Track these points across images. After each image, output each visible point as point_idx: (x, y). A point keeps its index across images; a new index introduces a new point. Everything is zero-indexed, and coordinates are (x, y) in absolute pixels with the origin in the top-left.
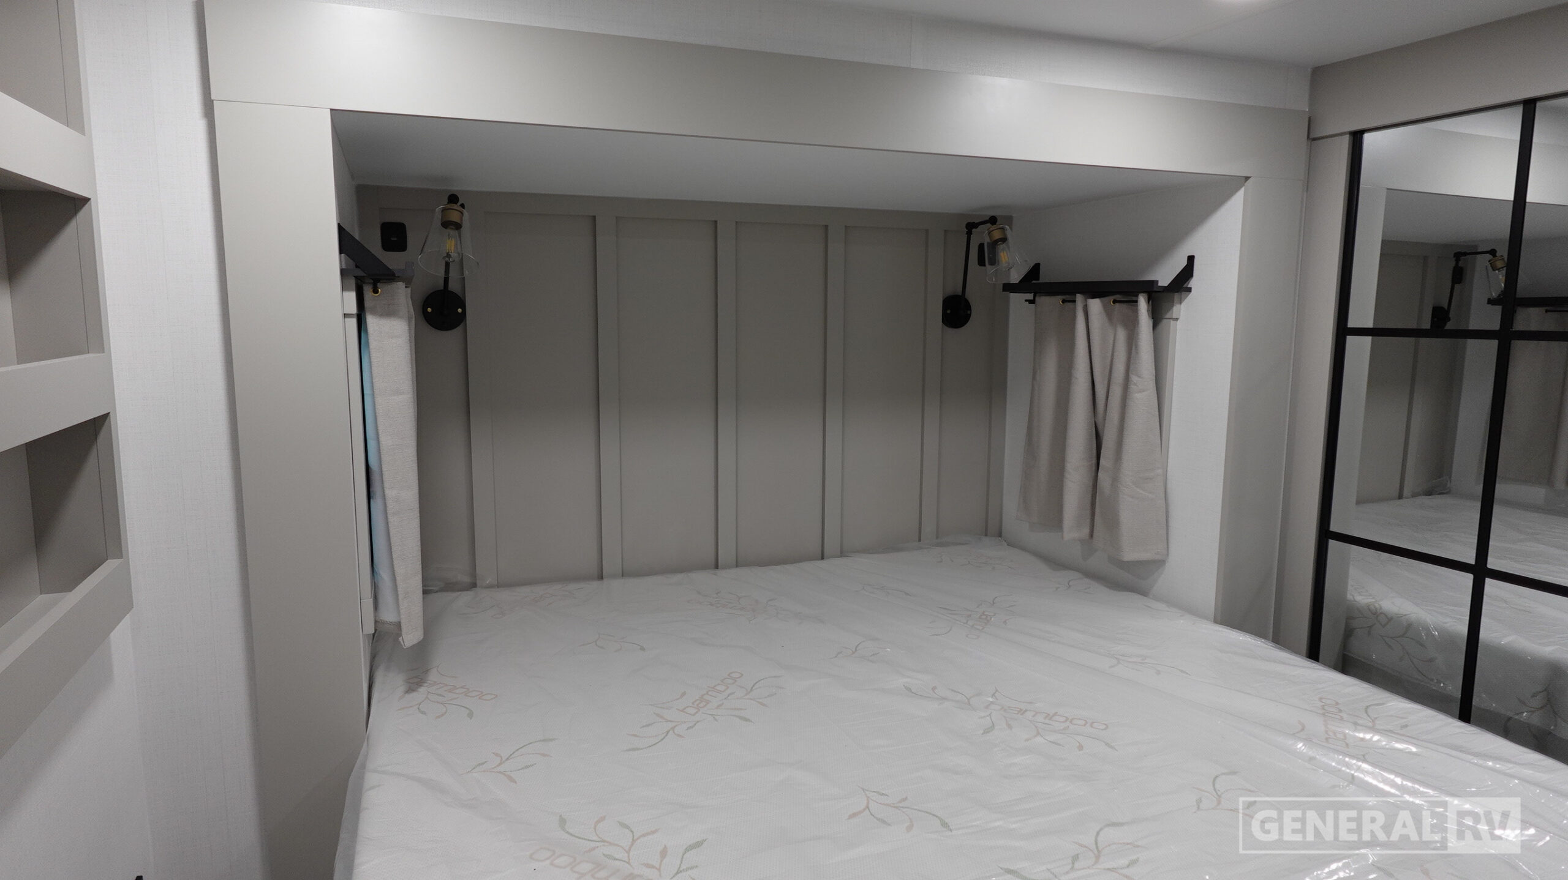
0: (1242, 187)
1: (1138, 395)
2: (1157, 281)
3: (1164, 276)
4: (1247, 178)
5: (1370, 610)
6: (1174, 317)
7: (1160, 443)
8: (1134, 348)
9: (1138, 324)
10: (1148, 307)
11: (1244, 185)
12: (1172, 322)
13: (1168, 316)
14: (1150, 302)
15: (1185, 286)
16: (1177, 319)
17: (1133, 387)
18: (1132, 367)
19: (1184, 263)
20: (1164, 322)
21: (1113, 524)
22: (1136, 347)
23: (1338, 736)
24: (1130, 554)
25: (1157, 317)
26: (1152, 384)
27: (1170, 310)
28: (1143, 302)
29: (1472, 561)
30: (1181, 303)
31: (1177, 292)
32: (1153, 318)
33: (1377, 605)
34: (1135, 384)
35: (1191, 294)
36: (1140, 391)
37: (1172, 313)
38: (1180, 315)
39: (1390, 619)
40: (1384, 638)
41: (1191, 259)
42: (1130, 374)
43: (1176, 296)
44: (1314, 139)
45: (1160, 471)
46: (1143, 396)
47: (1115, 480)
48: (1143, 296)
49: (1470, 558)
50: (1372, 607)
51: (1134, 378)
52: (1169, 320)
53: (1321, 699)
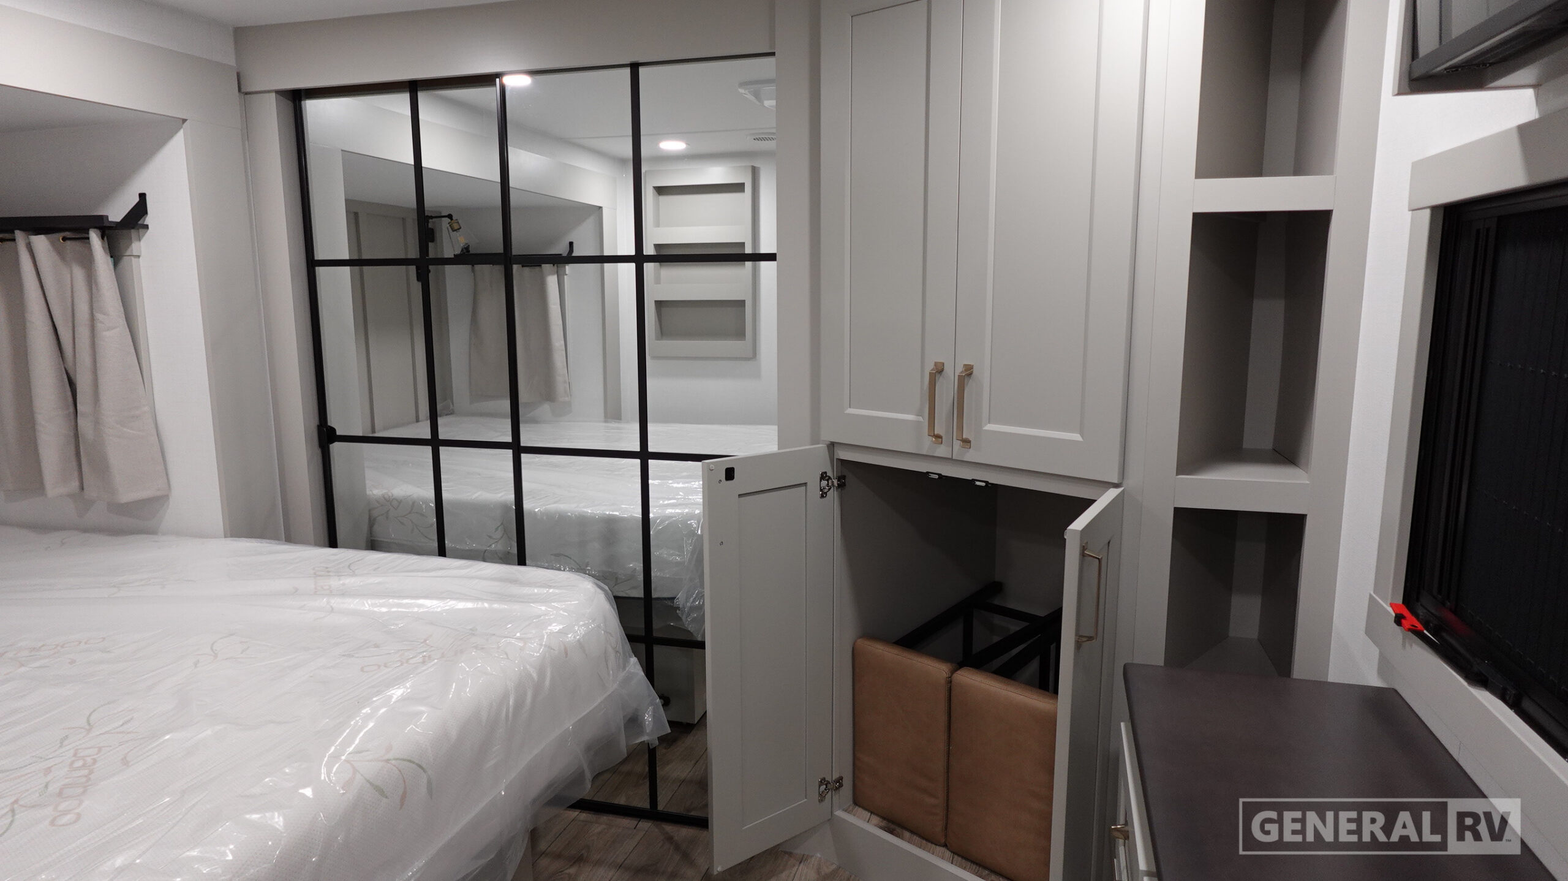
0: (180, 129)
1: (107, 334)
2: (107, 217)
3: (116, 212)
4: (184, 121)
5: (385, 499)
6: (134, 254)
7: (142, 381)
8: (93, 286)
9: (94, 261)
10: (103, 244)
11: (182, 127)
12: (134, 260)
13: (128, 253)
14: (105, 238)
15: (140, 222)
16: (139, 257)
17: (99, 326)
18: (95, 305)
19: (137, 199)
20: (125, 260)
21: (103, 469)
22: (97, 285)
23: (325, 588)
24: (126, 496)
25: (116, 254)
26: (122, 322)
27: (128, 247)
28: (94, 237)
29: (429, 436)
30: (140, 240)
31: (133, 228)
32: (111, 257)
33: (390, 495)
34: (101, 322)
35: (149, 231)
36: (108, 329)
37: (132, 250)
38: (141, 252)
39: (400, 502)
40: (398, 518)
41: (143, 196)
42: (94, 313)
43: (133, 233)
44: (246, 93)
45: (146, 409)
46: (113, 333)
47: (97, 423)
48: (94, 232)
49: (427, 435)
50: (386, 496)
51: (99, 316)
52: (129, 257)
53: (314, 569)
